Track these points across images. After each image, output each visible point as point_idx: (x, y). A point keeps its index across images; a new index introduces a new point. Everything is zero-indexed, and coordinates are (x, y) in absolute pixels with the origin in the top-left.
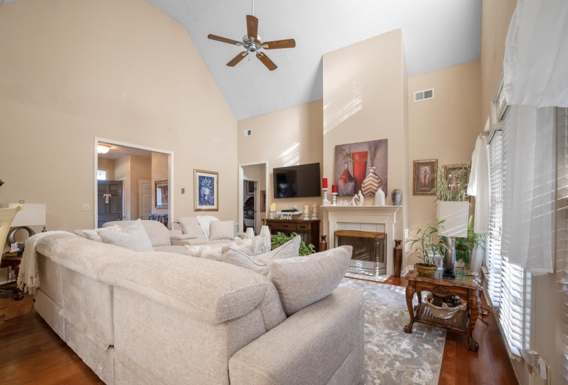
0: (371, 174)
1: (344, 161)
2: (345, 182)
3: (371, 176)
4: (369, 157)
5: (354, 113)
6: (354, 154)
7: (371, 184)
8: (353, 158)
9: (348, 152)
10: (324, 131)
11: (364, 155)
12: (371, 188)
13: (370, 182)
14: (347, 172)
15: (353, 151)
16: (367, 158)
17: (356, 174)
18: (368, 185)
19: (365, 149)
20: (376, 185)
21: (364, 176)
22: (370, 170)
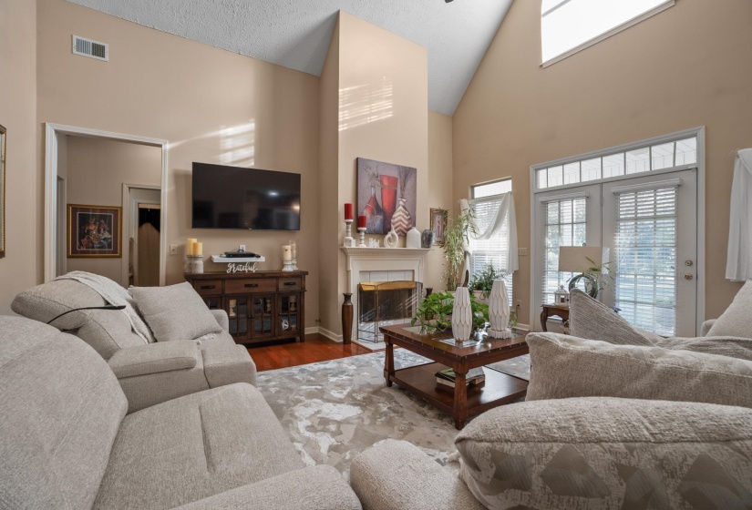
0: (401, 208)
1: (370, 184)
2: (372, 213)
3: (401, 210)
4: (399, 186)
5: (384, 117)
6: (382, 176)
7: (401, 221)
8: (381, 182)
9: (376, 173)
10: (340, 126)
11: (393, 181)
12: (400, 225)
13: (399, 218)
14: (374, 199)
15: (382, 172)
16: (396, 186)
17: (385, 204)
18: (397, 222)
19: (394, 174)
20: (406, 222)
21: (394, 209)
22: (401, 203)
